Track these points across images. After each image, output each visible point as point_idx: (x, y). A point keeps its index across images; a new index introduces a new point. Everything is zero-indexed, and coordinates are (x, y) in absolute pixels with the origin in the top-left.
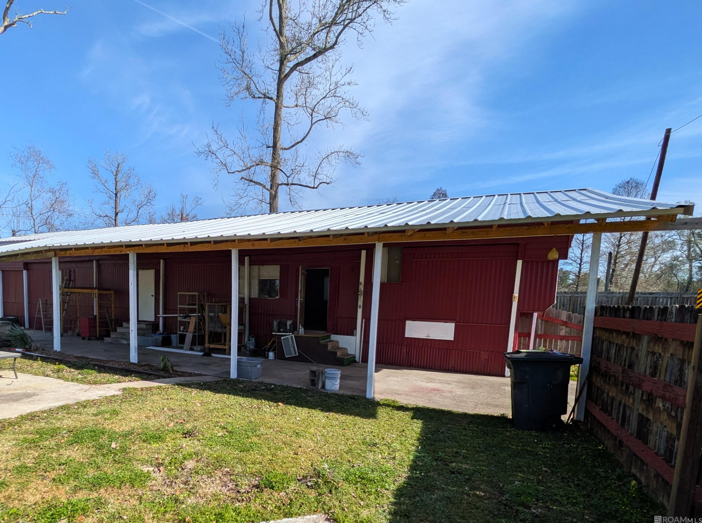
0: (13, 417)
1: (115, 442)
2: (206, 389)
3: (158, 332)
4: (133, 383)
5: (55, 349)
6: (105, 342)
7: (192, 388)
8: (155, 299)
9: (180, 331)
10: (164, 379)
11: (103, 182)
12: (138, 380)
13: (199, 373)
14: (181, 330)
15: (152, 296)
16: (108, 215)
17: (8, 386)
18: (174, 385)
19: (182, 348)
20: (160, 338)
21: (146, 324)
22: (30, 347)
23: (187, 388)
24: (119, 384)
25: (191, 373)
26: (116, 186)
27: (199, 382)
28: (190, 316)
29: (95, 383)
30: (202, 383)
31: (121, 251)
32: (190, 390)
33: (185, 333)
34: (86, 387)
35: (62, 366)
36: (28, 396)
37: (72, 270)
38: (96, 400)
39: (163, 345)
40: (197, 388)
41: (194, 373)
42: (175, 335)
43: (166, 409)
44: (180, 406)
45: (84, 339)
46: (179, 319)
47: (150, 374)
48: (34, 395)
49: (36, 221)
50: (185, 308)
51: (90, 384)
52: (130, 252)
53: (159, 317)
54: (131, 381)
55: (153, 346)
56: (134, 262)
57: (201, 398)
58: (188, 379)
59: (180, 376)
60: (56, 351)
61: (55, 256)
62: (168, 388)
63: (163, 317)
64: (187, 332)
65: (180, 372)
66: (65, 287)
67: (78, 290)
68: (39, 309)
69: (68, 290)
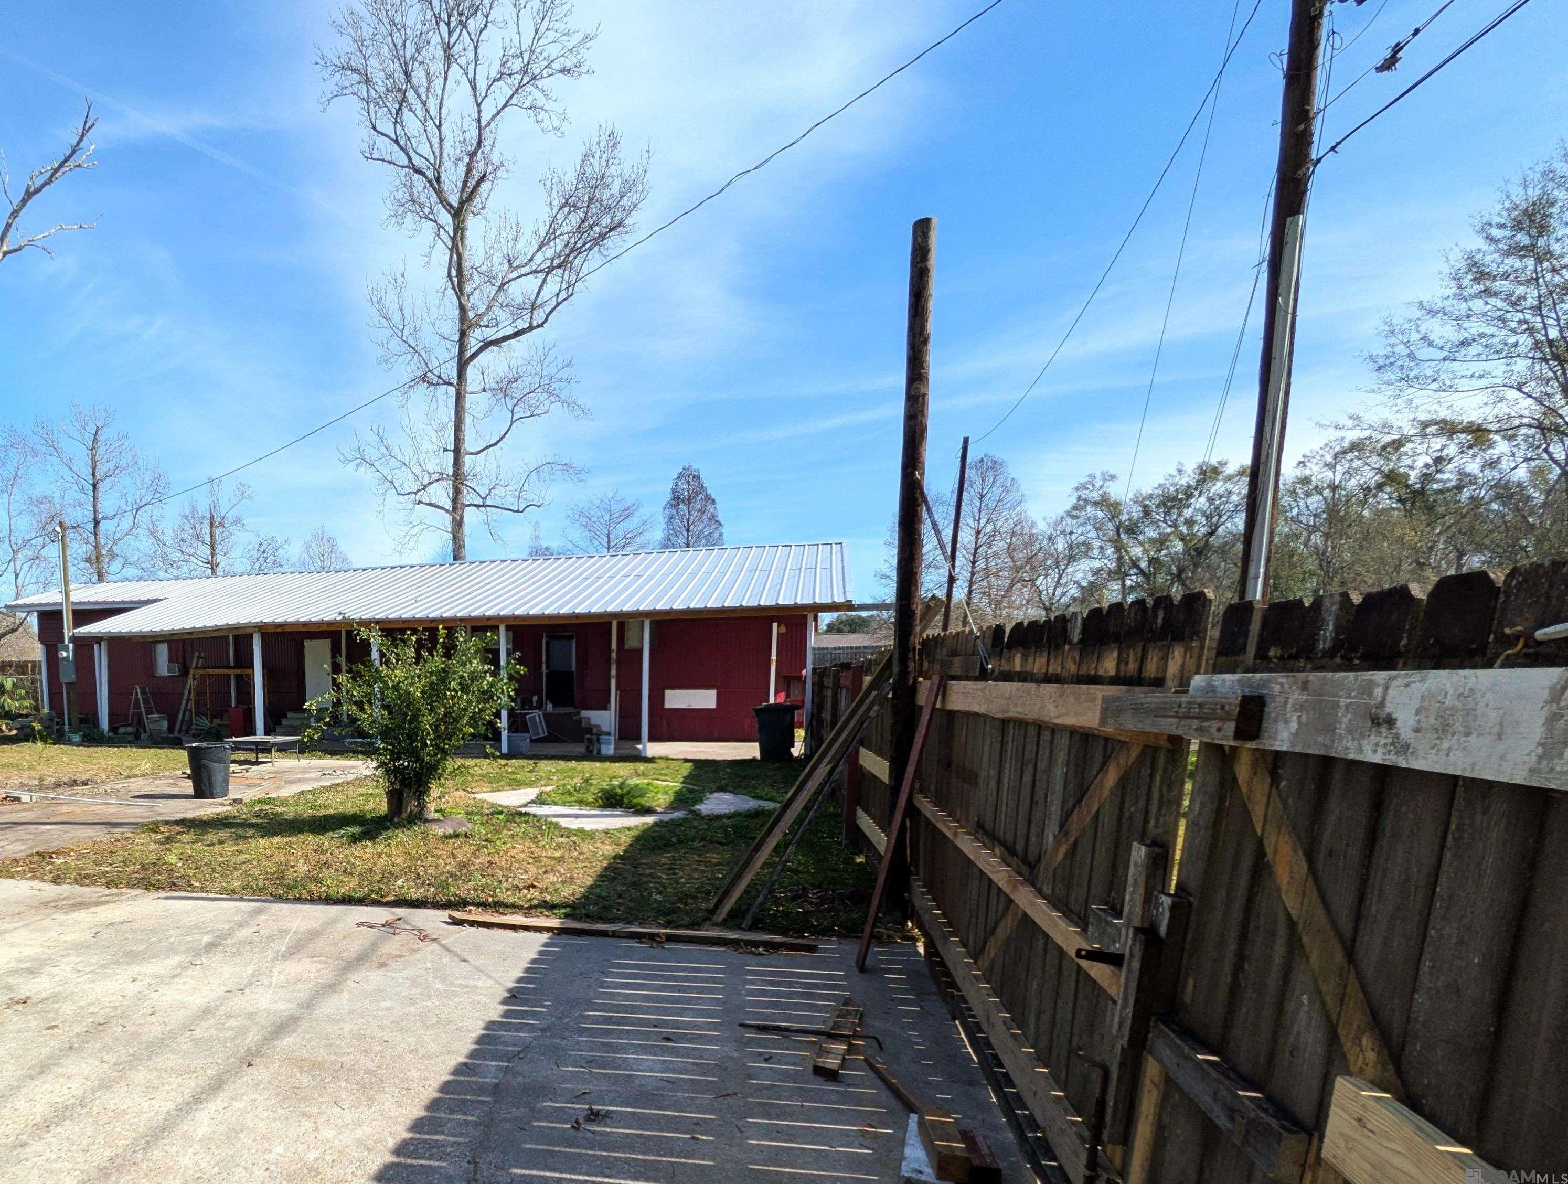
66: (197, 668)
67: (211, 671)
68: (137, 700)
69: (201, 671)
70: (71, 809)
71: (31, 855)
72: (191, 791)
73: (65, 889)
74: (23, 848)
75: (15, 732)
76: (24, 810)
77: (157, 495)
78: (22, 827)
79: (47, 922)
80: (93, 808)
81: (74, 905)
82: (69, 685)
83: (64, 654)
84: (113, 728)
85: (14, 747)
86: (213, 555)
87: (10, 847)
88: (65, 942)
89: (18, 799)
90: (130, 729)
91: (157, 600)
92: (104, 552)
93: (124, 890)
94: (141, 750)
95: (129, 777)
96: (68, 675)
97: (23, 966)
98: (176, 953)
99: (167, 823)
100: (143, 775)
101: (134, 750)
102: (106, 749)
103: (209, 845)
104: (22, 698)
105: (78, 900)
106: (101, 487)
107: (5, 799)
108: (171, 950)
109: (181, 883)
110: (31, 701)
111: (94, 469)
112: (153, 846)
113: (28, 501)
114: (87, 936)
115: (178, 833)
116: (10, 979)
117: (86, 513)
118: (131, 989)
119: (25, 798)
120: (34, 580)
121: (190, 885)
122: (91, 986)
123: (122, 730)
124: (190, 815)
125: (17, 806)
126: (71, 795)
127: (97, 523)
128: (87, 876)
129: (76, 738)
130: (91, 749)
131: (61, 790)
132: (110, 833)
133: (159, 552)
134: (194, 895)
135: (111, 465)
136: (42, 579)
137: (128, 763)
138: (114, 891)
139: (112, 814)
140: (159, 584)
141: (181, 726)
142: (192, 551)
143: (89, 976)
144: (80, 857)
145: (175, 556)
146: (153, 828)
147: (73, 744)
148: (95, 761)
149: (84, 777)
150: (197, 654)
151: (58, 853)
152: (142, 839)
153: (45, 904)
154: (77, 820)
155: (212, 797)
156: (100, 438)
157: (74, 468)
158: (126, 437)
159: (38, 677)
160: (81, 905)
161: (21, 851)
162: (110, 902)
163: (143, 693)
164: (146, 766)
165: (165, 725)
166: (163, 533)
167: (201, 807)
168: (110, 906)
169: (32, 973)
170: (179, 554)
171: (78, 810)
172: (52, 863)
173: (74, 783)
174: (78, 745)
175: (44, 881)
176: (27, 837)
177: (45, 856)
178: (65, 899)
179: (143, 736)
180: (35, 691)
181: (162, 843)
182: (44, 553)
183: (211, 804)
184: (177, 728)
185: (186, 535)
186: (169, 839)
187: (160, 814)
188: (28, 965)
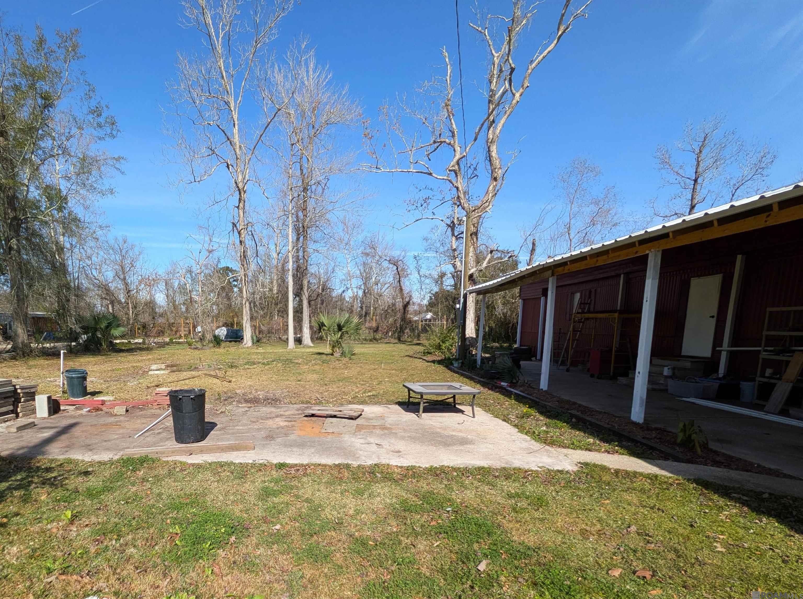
0: (424, 467)
1: (489, 561)
2: (769, 513)
3: (714, 376)
4: (611, 455)
5: (541, 387)
6: (618, 382)
7: (731, 499)
8: (718, 321)
9: (763, 376)
10: (675, 464)
11: (676, 170)
12: (623, 454)
13: (773, 467)
14: (767, 374)
15: (713, 317)
16: (677, 212)
17: (457, 425)
18: (689, 480)
19: (760, 408)
20: (716, 385)
21: (692, 362)
22: (517, 382)
23: (716, 497)
24: (588, 453)
25: (752, 464)
26: (697, 169)
27: (759, 489)
28: (794, 351)
29: (552, 443)
30: (766, 496)
31: (637, 252)
32: (721, 502)
33: (773, 381)
34: (536, 445)
35: (533, 412)
36: (464, 442)
37: (593, 290)
38: (532, 471)
39: (718, 398)
40: (744, 503)
41: (759, 466)
42: (751, 384)
43: (633, 528)
44: (669, 532)
45: (592, 376)
46: (764, 355)
47: (652, 448)
48: (470, 442)
49: (573, 240)
50: (784, 336)
51: (545, 443)
52: (650, 250)
53: (720, 352)
54: (609, 453)
55: (696, 397)
56: (655, 266)
57: (741, 532)
58: (734, 474)
59: (717, 464)
60: (542, 389)
61: (553, 275)
62: (671, 485)
63: (728, 351)
64: (780, 379)
65: (724, 454)
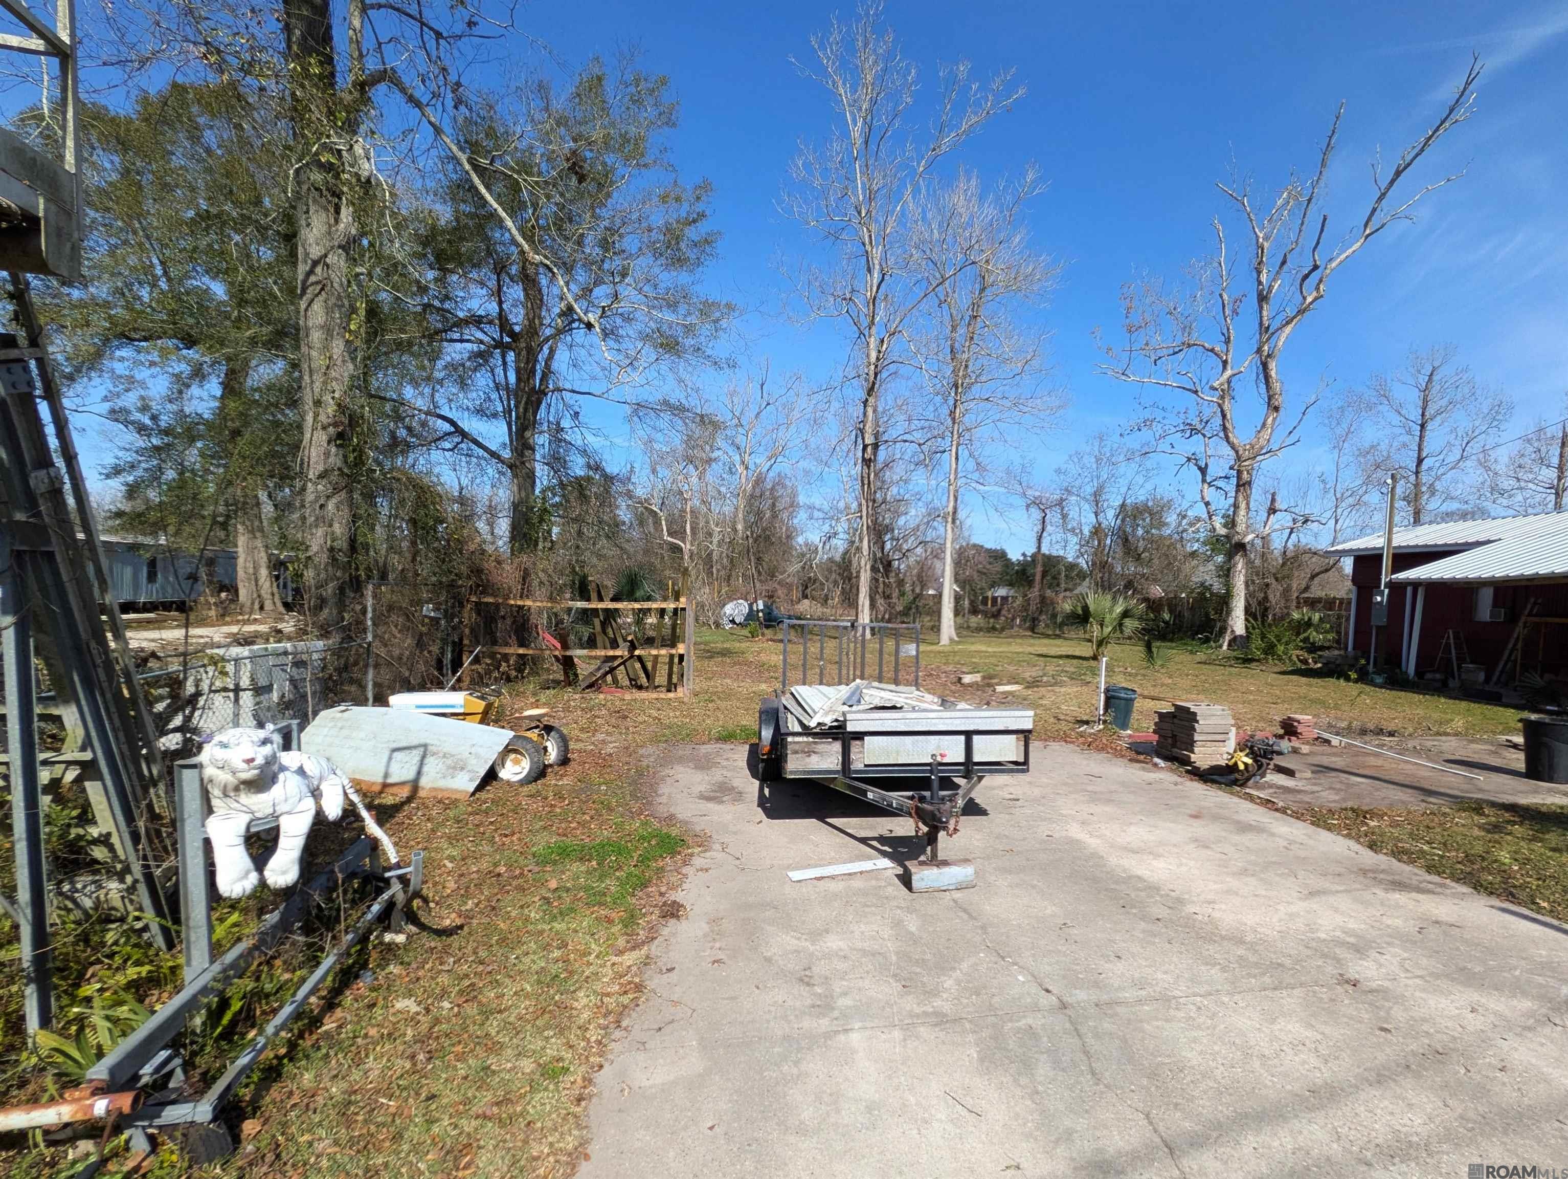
66: (1530, 615)
67: (1549, 620)
68: (1448, 645)
69: (1536, 619)
70: (1379, 762)
71: (1346, 809)
72: (1521, 766)
73: (1382, 860)
74: (1337, 798)
75: (1319, 665)
76: (1335, 755)
77: (1495, 423)
78: (1334, 774)
79: (1367, 895)
80: (1402, 766)
81: (1393, 883)
82: (1378, 628)
83: (1379, 599)
84: (1419, 673)
85: (1319, 681)
86: (1560, 479)
87: (1324, 794)
88: (1388, 926)
89: (1328, 742)
90: (1438, 676)
91: (1489, 542)
92: (1424, 489)
93: (1448, 881)
94: (1451, 701)
95: (1438, 734)
96: (1379, 619)
97: (1348, 939)
98: (1525, 994)
99: (1493, 804)
100: (1456, 735)
101: (1443, 700)
102: (1410, 695)
103: (1554, 850)
104: (1327, 632)
105: (1397, 877)
106: (1429, 427)
107: (1317, 739)
108: (1517, 989)
109: (1522, 895)
110: (1334, 635)
111: (1424, 409)
112: (1477, 832)
113: (1357, 453)
114: (1411, 927)
115: (1508, 822)
116: (1338, 951)
117: (1411, 453)
118: (1474, 1022)
119: (1335, 740)
120: (1352, 524)
121: (1534, 903)
122: (1423, 995)
123: (1429, 676)
124: (1523, 800)
125: (1326, 748)
126: (1378, 746)
127: (1420, 461)
128: (1405, 852)
129: (1379, 680)
130: (1394, 693)
131: (1367, 738)
132: (1423, 801)
133: (1488, 483)
134: (1539, 917)
135: (1444, 402)
136: (1360, 522)
137: (1436, 716)
138: (1436, 879)
139: (1424, 778)
140: (1489, 523)
141: (1500, 676)
142: (1531, 476)
143: (1418, 981)
144: (1394, 824)
145: (1507, 484)
146: (1477, 807)
147: (1375, 685)
148: (1400, 709)
149: (1391, 727)
150: (1532, 600)
151: (1373, 814)
152: (1462, 819)
153: (1364, 872)
154: (1387, 778)
155: (1550, 780)
156: (1435, 378)
157: (1403, 413)
158: (1466, 370)
159: (1343, 613)
160: (1399, 885)
161: (1334, 801)
162: (1433, 893)
163: (1456, 637)
164: (1459, 723)
165: (1481, 676)
166: (1496, 461)
167: (1536, 792)
168: (1431, 896)
169: (1358, 951)
170: (1513, 482)
171: (1387, 765)
172: (1367, 825)
173: (1380, 732)
174: (1381, 687)
175: (1360, 843)
176: (1338, 786)
177: (1361, 814)
178: (1383, 871)
179: (1452, 683)
180: (1340, 625)
181: (1488, 831)
182: (1366, 498)
183: (1550, 791)
184: (1495, 679)
185: (1527, 461)
186: (1496, 828)
187: (1481, 790)
188: (1352, 940)
